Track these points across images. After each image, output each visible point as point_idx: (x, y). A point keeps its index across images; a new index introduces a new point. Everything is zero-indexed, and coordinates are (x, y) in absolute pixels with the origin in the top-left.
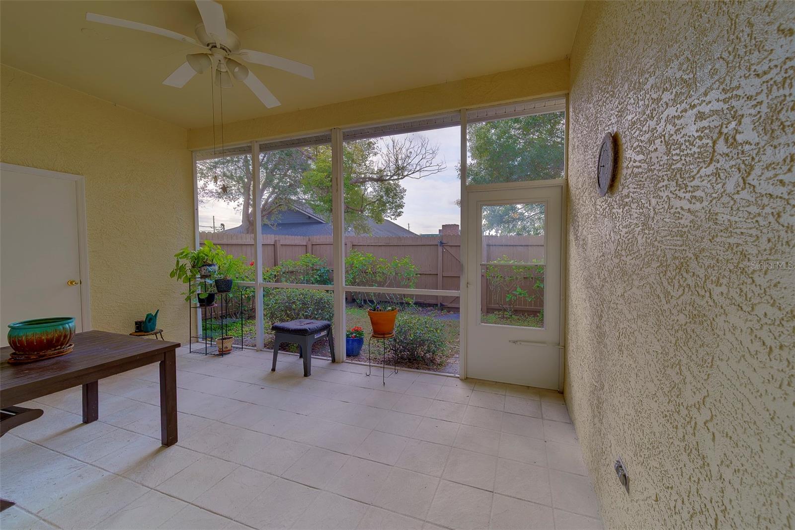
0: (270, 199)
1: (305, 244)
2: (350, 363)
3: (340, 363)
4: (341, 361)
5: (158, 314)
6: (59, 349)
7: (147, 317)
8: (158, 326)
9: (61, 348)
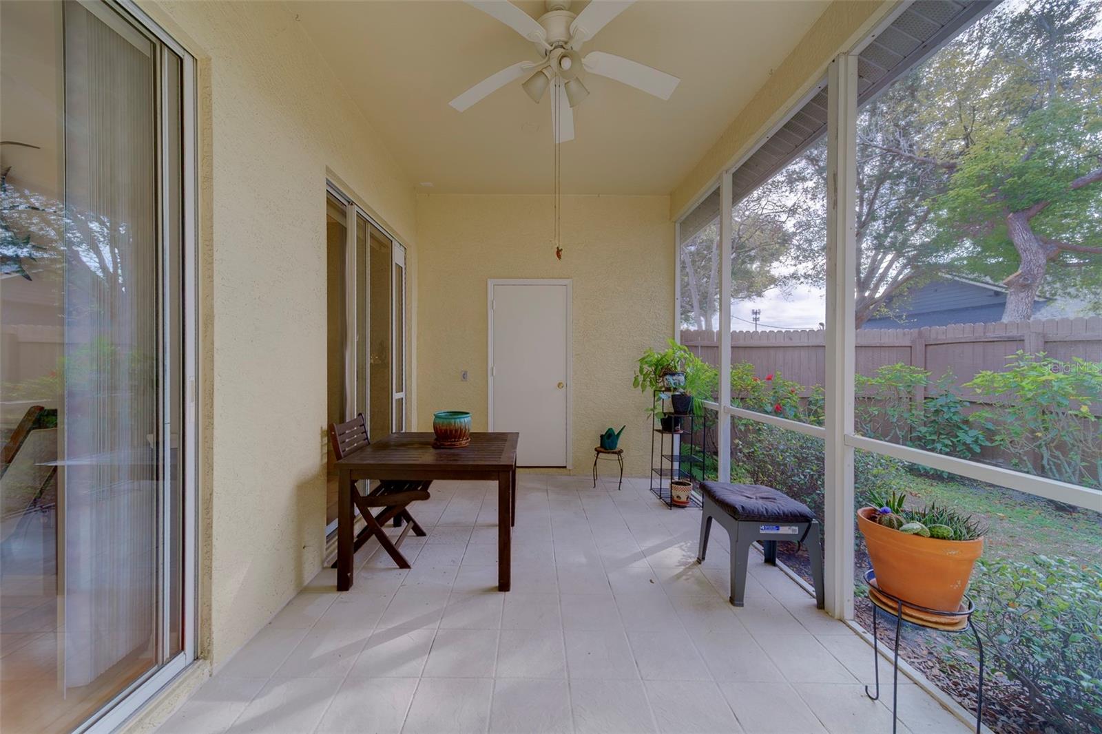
0: (901, 277)
1: (910, 345)
2: (857, 633)
3: (832, 617)
4: (837, 616)
5: (623, 431)
6: (452, 441)
7: (607, 432)
8: (620, 445)
9: (455, 441)
